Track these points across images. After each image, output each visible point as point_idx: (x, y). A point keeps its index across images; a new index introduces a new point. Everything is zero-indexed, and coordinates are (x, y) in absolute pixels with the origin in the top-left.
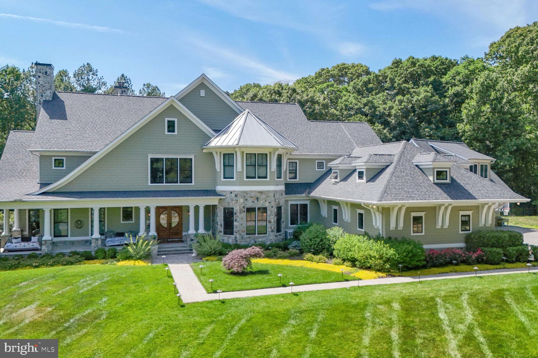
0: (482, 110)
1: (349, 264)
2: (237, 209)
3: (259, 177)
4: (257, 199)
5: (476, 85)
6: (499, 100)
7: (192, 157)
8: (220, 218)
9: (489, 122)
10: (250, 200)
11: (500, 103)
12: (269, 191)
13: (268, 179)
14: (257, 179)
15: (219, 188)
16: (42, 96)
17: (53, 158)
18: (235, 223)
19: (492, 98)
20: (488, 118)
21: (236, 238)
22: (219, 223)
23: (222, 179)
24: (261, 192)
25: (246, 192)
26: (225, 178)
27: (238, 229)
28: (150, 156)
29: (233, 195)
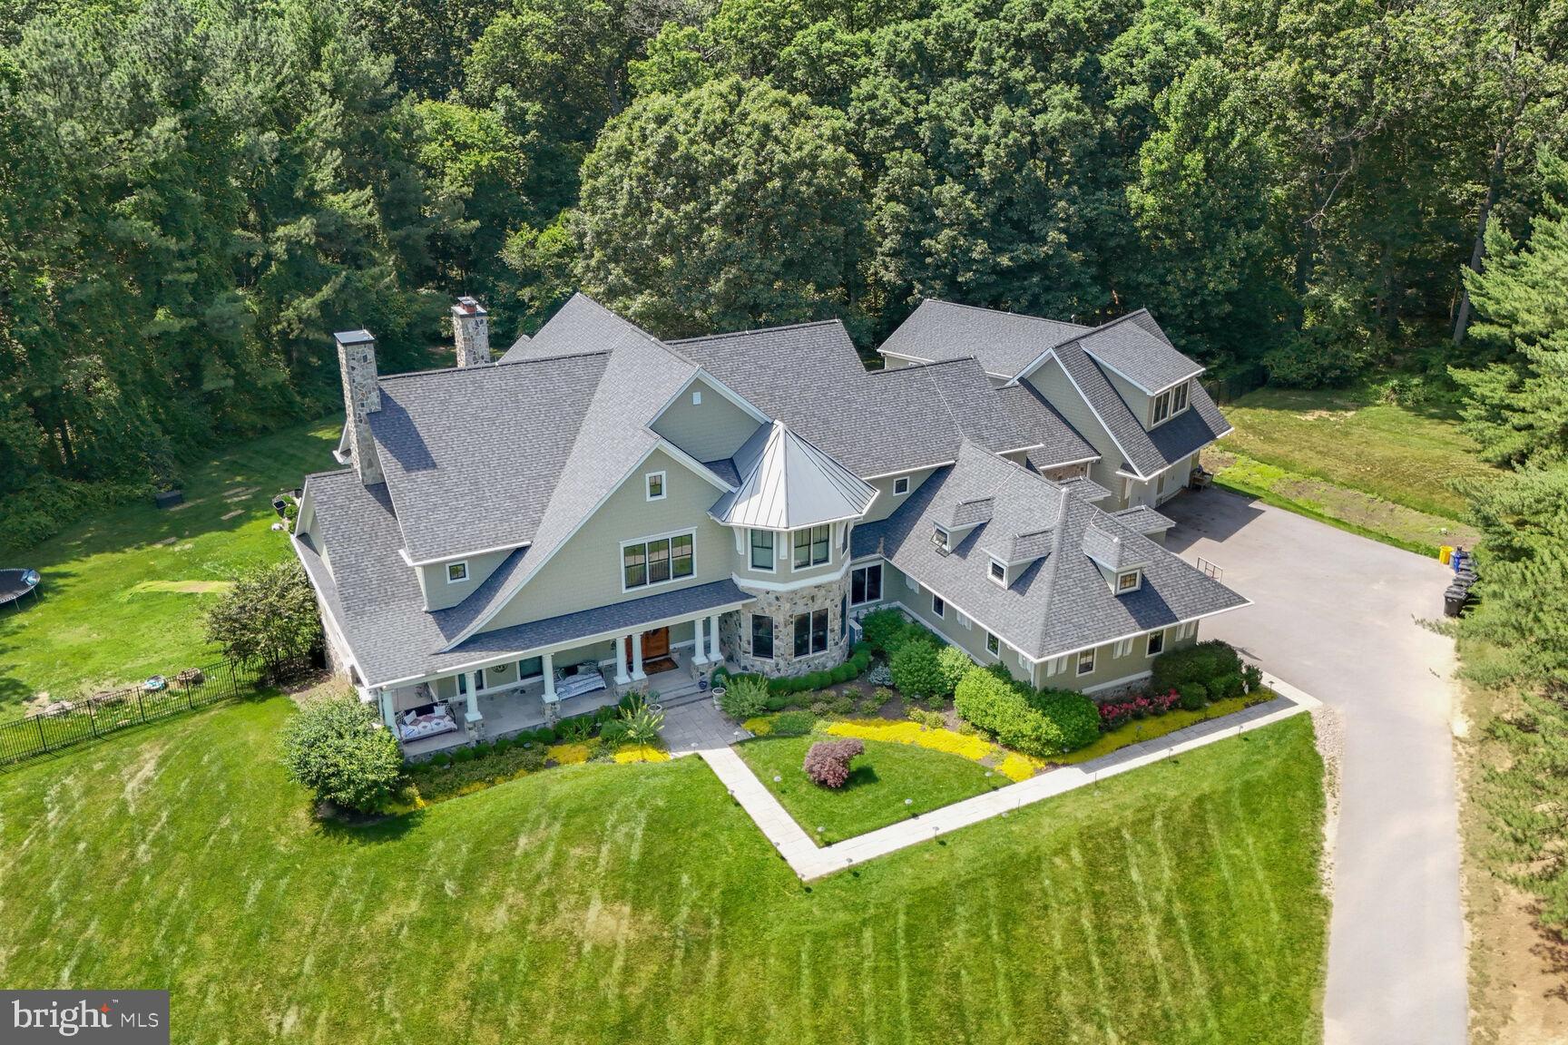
0: (1185, 163)
1: (986, 736)
2: (778, 619)
3: (816, 562)
4: (813, 598)
5: (1178, 95)
6: (1224, 137)
7: (693, 531)
8: (747, 632)
9: (1196, 194)
10: (801, 603)
11: (1226, 144)
12: (831, 583)
13: (831, 563)
14: (812, 567)
15: (743, 583)
16: (363, 405)
17: (447, 566)
18: (775, 642)
19: (1209, 134)
20: (1197, 185)
21: (777, 665)
22: (744, 638)
23: (750, 569)
24: (818, 587)
25: (795, 592)
26: (754, 566)
27: (782, 651)
28: (623, 545)
29: (772, 597)
